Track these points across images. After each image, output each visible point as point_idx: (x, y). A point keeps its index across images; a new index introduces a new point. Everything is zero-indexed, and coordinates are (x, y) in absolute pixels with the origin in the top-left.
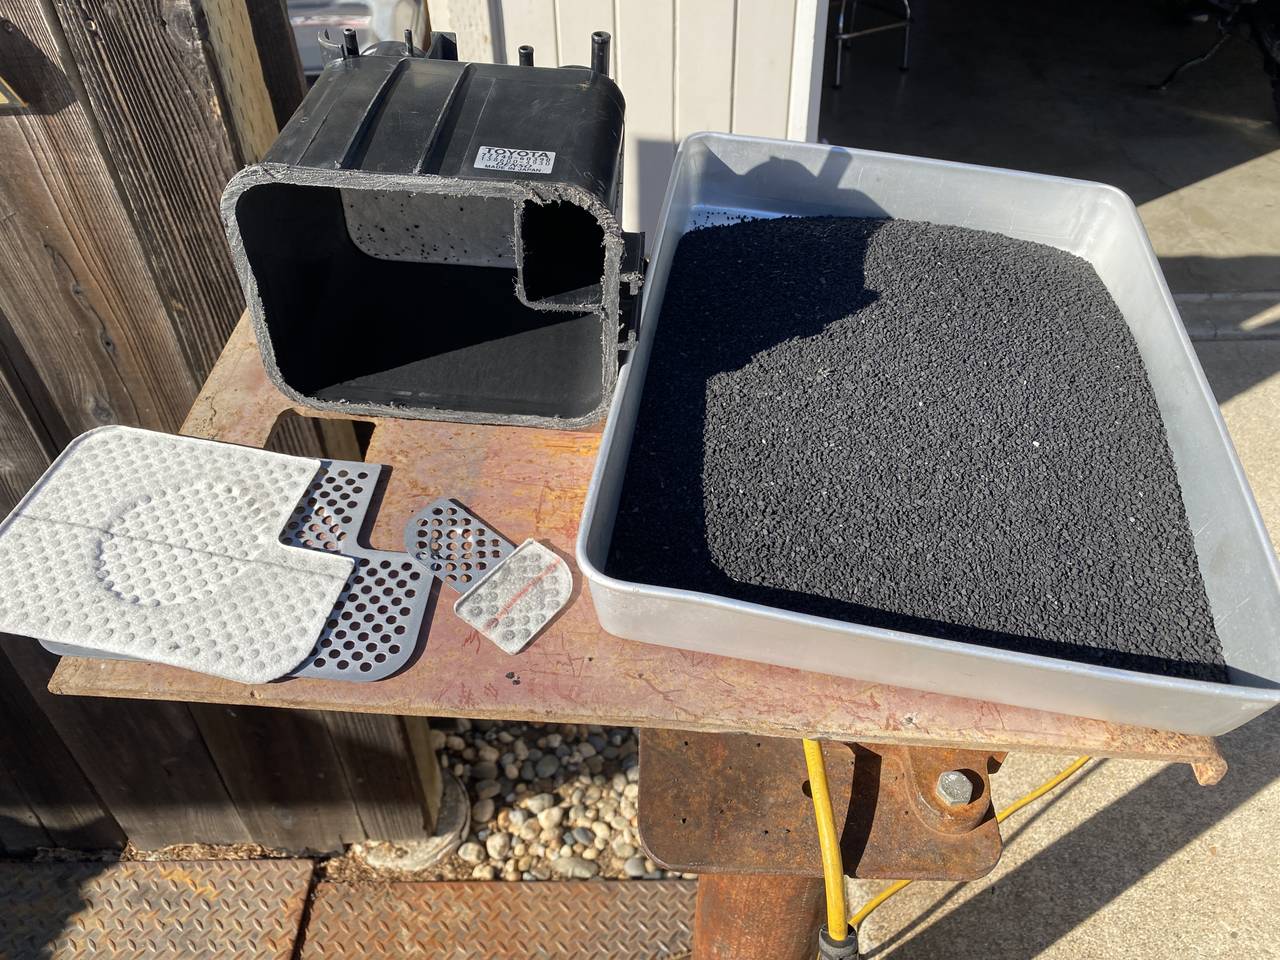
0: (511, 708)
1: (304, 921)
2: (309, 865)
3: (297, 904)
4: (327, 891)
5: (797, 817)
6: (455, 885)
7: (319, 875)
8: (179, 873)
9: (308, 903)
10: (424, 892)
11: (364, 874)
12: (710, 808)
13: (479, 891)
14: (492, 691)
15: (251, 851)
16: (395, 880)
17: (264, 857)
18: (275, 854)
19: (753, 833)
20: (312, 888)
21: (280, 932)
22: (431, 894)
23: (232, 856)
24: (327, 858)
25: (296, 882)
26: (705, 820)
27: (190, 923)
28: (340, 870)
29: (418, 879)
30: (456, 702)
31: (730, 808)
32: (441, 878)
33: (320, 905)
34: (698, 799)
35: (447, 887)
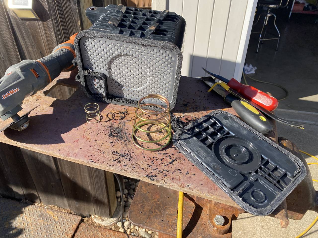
0: (78, 159)
1: (76, 231)
2: (80, 218)
3: (75, 227)
4: (83, 225)
5: (173, 219)
6: (114, 232)
7: (82, 221)
8: (51, 212)
9: (78, 227)
10: (106, 231)
11: (93, 223)
12: (149, 211)
13: (119, 235)
14: (75, 155)
15: (68, 211)
16: (100, 227)
17: (71, 213)
18: (74, 213)
19: (159, 220)
20: (80, 224)
21: (69, 232)
22: (107, 233)
23: (63, 211)
24: (85, 217)
25: (76, 221)
26: (147, 213)
27: (50, 225)
28: (87, 221)
29: (105, 228)
30: (65, 155)
31: (155, 212)
32: (111, 229)
33: (80, 228)
34: (147, 208)
35: (112, 232)
